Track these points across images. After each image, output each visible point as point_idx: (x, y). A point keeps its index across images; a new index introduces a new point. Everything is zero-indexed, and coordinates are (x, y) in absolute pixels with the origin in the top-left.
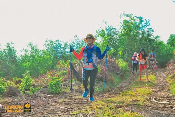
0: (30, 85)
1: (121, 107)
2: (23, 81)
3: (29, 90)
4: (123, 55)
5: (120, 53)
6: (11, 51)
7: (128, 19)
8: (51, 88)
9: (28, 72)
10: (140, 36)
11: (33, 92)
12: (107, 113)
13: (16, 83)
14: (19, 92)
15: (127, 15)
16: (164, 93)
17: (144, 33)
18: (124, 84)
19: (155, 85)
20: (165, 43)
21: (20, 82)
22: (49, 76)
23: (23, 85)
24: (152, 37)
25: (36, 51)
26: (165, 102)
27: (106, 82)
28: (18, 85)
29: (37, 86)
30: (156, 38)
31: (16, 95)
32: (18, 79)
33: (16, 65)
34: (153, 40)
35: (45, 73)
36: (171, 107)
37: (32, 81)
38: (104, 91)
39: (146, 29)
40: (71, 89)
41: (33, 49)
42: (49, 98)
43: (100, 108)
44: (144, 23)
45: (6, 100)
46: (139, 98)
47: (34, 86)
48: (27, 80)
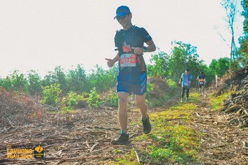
0: (96, 99)
1: (171, 120)
2: (91, 95)
3: (95, 103)
4: (172, 75)
5: (170, 74)
6: (81, 71)
7: (178, 46)
8: (113, 102)
9: (94, 88)
10: (187, 60)
11: (98, 105)
12: (159, 125)
13: (85, 97)
14: (87, 105)
15: (178, 43)
16: (206, 109)
17: (190, 57)
18: (173, 100)
19: (199, 102)
20: (208, 66)
21: (88, 96)
22: (111, 92)
23: (90, 99)
24: (197, 61)
25: (102, 71)
26: (208, 117)
27: (158, 98)
28: (86, 99)
29: (101, 100)
30: (200, 62)
31: (85, 107)
32: (86, 94)
33: (85, 82)
34: (198, 64)
35: (108, 89)
36: (213, 121)
37: (98, 96)
38: (156, 106)
39: (193, 55)
40: (129, 103)
41: (99, 69)
42: (112, 110)
43: (153, 121)
44: (191, 50)
45: (77, 111)
46: (185, 113)
47: (99, 100)
48: (94, 95)
